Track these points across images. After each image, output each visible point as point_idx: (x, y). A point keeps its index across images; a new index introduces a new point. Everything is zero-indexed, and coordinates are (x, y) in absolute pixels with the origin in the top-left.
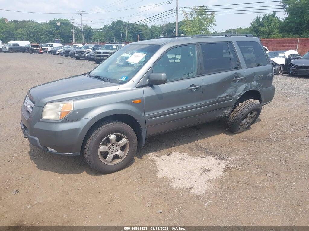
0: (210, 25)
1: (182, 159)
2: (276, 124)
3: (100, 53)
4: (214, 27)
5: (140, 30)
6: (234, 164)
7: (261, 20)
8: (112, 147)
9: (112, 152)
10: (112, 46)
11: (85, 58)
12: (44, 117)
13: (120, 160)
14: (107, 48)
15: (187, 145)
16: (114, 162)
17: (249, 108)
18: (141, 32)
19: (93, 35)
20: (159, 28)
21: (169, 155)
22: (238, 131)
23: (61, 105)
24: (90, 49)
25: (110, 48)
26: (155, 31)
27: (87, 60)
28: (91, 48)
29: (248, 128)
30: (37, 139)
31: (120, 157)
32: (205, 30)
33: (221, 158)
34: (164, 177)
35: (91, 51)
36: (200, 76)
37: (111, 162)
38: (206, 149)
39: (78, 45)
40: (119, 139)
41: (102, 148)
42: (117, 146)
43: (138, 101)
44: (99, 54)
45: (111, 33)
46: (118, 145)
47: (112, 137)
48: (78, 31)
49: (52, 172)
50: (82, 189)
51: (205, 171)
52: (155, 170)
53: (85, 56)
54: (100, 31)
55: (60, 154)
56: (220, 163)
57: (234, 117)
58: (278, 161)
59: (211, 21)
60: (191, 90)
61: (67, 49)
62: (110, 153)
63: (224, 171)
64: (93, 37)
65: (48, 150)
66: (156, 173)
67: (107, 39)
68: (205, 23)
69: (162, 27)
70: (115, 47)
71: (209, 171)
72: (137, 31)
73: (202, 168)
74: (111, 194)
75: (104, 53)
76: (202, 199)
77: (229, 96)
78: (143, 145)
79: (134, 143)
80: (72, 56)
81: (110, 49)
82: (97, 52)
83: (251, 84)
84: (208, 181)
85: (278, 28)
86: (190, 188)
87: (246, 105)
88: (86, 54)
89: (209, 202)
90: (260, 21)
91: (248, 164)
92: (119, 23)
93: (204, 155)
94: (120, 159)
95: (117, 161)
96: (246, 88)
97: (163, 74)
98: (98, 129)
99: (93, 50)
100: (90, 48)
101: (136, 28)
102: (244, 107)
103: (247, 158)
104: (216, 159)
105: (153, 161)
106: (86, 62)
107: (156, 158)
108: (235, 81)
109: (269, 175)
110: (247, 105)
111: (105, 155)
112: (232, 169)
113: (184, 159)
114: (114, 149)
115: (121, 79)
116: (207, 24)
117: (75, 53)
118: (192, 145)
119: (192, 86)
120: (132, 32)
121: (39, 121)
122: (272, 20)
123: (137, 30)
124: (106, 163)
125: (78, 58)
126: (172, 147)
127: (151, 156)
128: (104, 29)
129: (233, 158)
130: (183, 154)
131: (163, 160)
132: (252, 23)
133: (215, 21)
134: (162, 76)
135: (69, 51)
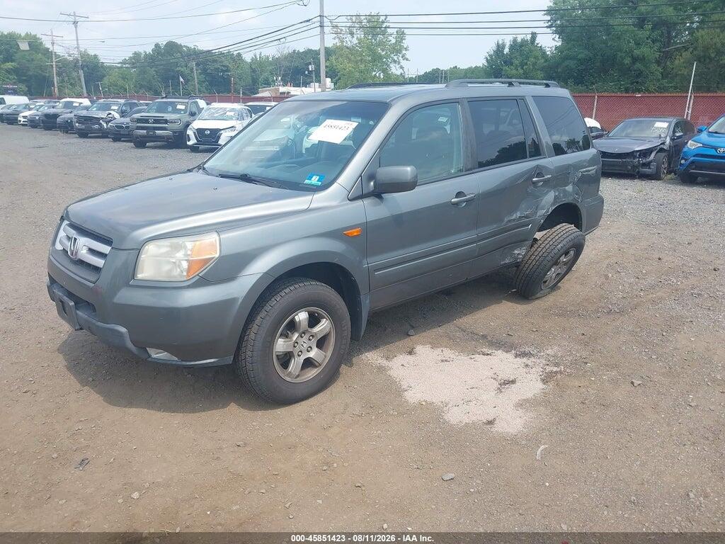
0: (395, 58)
1: (442, 361)
2: (607, 277)
3: (146, 121)
4: (403, 63)
5: (224, 66)
6: (557, 365)
7: (506, 50)
8: (301, 341)
9: (300, 353)
10: (173, 104)
11: (104, 134)
12: (140, 276)
13: (316, 370)
14: (162, 108)
15: (440, 330)
16: (303, 376)
17: (564, 242)
18: (227, 71)
19: (104, 76)
20: (271, 64)
21: (410, 353)
22: (538, 295)
23: (189, 243)
24: (114, 110)
25: (170, 109)
26: (262, 71)
27: (109, 138)
28: (116, 108)
29: (554, 287)
30: (123, 330)
31: (317, 364)
32: (384, 71)
33: (524, 355)
34: (424, 403)
35: (117, 116)
36: (469, 172)
37: (298, 376)
38: (484, 337)
39: (76, 102)
40: (314, 321)
41: (281, 345)
42: (311, 338)
43: (355, 232)
44: (143, 123)
45: (152, 71)
46: (313, 336)
47: (302, 316)
48: (66, 67)
49: (152, 412)
50: (245, 444)
51: (505, 384)
52: (395, 390)
53: (101, 129)
54: (121, 67)
55: (184, 363)
56: (527, 366)
57: (534, 263)
58: (640, 353)
59: (398, 49)
60: (456, 204)
61: (46, 110)
62: (296, 354)
63: (543, 380)
64: (106, 80)
65: (150, 356)
66: (400, 396)
67: (141, 86)
68: (384, 53)
69: (277, 61)
70: (183, 107)
71: (513, 382)
72: (217, 69)
73: (496, 376)
74: (320, 449)
75: (156, 121)
76: (524, 442)
77: (526, 217)
78: (362, 333)
79: (345, 330)
80: (67, 128)
81: (170, 112)
82: (138, 119)
83: (565, 191)
84: (521, 405)
85: (542, 69)
86: (490, 423)
87: (557, 237)
88: (105, 125)
89: (542, 447)
90: (505, 53)
91: (586, 363)
92: (172, 47)
93: (485, 350)
94: (316, 367)
95: (312, 373)
96: (556, 198)
97: (409, 169)
98: (273, 299)
99: (123, 114)
100: (112, 108)
101: (215, 61)
102: (554, 240)
103: (577, 351)
104: (516, 357)
105: (381, 369)
106: (106, 144)
107: (384, 362)
108: (534, 183)
109: (637, 382)
110: (560, 235)
111: (286, 359)
112: (559, 376)
113: (449, 360)
114: (305, 345)
115: (307, 181)
116: (387, 57)
117: (75, 120)
118: (449, 328)
119: (459, 194)
120: (204, 71)
121: (128, 285)
122: (531, 51)
123: (217, 66)
124: (288, 379)
125: (83, 134)
126: (410, 336)
127: (373, 357)
128: (133, 64)
129: (550, 351)
130: (439, 350)
131: (402, 365)
132: (489, 58)
133: (406, 49)
134: (407, 171)
135: (56, 116)
